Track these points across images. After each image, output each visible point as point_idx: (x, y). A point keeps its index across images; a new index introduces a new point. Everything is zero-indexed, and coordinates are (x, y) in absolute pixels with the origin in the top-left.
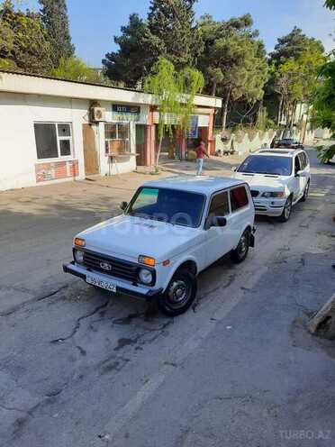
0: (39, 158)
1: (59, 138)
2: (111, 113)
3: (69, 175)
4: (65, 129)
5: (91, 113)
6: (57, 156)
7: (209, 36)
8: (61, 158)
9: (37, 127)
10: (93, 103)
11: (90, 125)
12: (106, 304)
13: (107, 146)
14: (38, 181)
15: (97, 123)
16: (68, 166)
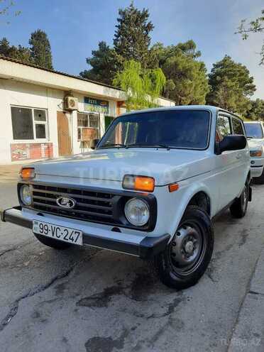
0: (14, 138)
1: (35, 122)
2: (83, 104)
3: (43, 155)
4: (41, 114)
5: (65, 103)
6: (33, 138)
7: (162, 57)
8: (36, 141)
9: (14, 110)
10: (67, 93)
11: (64, 113)
12: (67, 274)
13: (79, 132)
14: (13, 160)
15: (70, 111)
16: (43, 148)
